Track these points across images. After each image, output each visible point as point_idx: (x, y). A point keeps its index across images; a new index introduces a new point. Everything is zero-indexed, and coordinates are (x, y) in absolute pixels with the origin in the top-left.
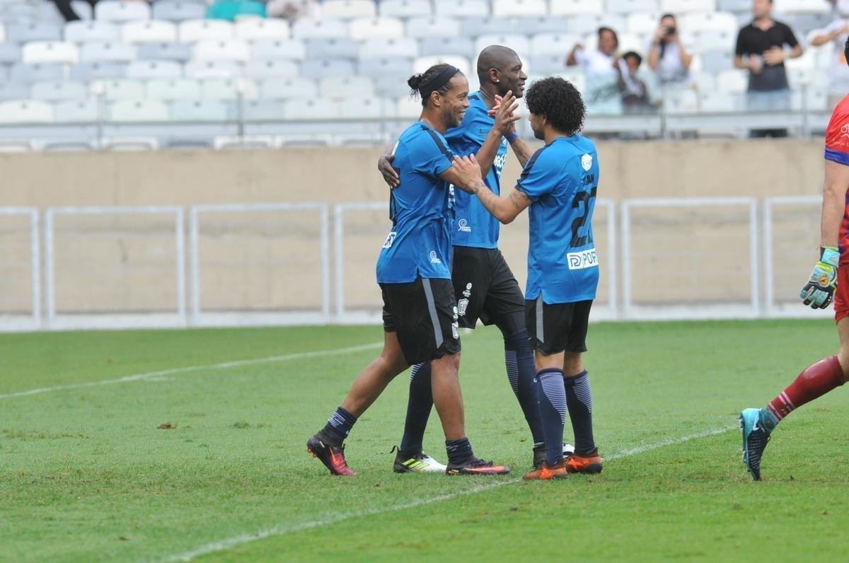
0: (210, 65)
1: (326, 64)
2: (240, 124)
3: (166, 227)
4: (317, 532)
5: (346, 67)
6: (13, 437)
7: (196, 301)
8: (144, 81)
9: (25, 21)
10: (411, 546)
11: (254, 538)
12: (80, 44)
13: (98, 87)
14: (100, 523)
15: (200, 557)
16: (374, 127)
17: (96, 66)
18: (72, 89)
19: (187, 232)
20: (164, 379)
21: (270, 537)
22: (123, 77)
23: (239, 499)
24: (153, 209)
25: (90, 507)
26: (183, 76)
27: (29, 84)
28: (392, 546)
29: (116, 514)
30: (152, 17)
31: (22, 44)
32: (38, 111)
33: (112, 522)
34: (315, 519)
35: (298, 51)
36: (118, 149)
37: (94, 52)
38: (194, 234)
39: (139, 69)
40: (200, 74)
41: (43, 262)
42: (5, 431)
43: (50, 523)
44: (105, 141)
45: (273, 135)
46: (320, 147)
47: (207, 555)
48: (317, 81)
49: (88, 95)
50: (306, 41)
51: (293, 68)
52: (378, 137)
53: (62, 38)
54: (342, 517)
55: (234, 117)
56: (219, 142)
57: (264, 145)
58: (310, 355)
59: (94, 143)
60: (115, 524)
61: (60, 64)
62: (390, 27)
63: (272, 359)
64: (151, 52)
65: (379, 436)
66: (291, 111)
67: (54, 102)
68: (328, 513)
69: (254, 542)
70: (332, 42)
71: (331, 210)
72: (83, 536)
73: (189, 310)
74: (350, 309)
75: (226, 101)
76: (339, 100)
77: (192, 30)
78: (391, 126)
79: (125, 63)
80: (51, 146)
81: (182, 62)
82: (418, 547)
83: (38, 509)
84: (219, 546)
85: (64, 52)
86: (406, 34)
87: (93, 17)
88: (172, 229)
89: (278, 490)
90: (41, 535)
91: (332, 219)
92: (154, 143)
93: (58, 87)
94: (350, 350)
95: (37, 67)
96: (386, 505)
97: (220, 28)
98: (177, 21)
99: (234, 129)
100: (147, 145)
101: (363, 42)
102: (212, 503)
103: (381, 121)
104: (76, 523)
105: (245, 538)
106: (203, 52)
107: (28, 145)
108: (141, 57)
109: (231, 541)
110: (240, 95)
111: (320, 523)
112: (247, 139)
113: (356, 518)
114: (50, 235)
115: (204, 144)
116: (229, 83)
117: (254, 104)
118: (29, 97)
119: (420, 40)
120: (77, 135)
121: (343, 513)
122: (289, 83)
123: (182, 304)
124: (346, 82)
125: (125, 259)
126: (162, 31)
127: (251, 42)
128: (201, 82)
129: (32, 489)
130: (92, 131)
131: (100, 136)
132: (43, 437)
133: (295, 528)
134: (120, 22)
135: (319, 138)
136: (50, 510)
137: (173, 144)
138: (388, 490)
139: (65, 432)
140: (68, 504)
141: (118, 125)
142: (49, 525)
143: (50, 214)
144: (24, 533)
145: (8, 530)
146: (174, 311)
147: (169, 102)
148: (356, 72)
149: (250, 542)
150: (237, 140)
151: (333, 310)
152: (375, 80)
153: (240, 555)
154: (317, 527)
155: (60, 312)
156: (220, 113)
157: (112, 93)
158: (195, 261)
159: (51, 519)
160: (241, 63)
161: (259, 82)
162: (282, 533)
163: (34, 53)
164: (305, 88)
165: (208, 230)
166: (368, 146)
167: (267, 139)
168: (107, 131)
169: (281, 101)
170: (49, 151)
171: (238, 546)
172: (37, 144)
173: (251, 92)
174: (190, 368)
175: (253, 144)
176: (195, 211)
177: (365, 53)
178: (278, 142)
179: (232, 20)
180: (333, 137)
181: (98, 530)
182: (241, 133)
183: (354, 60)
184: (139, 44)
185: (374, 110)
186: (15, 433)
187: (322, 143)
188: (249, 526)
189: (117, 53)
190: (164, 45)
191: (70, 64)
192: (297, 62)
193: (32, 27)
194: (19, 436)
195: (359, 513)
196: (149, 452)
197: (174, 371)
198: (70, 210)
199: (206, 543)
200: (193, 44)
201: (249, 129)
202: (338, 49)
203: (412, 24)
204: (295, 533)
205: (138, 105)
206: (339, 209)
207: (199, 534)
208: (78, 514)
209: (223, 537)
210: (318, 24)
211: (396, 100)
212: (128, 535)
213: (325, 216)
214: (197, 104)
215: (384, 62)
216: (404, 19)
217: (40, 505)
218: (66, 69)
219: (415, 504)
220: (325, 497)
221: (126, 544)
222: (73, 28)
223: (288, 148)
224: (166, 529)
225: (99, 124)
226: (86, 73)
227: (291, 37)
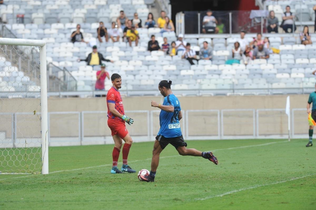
0: (226, 75)
1: (254, 75)
2: (233, 90)
3: (215, 115)
4: (253, 190)
5: (259, 76)
6: (178, 166)
7: (222, 133)
8: (210, 79)
9: (181, 65)
10: (277, 193)
11: (238, 191)
12: (194, 70)
13: (199, 81)
14: (200, 187)
15: (225, 196)
16: (266, 90)
17: (198, 76)
18: (192, 81)
19: (220, 116)
20: (215, 152)
21: (242, 191)
22: (205, 78)
23: (234, 181)
24: (212, 110)
25: (198, 183)
26: (220, 78)
27: (182, 80)
28: (272, 193)
29: (204, 185)
30: (212, 64)
31: (180, 70)
32: (184, 87)
33: (203, 187)
34: (253, 187)
35: (248, 72)
36: (204, 96)
37: (198, 72)
38: (222, 117)
39: (209, 76)
40: (223, 78)
41: (185, 123)
42: (176, 165)
43: (188, 187)
44: (201, 94)
45: (241, 92)
46: (253, 96)
47: (226, 195)
48: (252, 79)
49: (196, 83)
50: (250, 70)
51: (246, 77)
52: (267, 93)
53: (190, 69)
54: (259, 186)
55: (232, 88)
56: (228, 94)
57: (239, 95)
58: (250, 146)
59: (198, 94)
60: (204, 187)
61: (189, 75)
62: (271, 66)
63: (241, 147)
64: (212, 72)
65: (268, 166)
66: (246, 86)
67: (188, 84)
68: (256, 185)
69: (238, 192)
70: (256, 70)
71: (256, 111)
72: (196, 190)
73: (221, 135)
74: (260, 135)
75: (230, 84)
76: (257, 84)
77: (221, 67)
78: (270, 90)
79: (205, 75)
80: (187, 95)
81: (219, 75)
82: (278, 193)
83: (185, 183)
84: (229, 193)
85: (191, 72)
86: (274, 68)
87: (198, 64)
88: (217, 115)
89: (243, 179)
90: (186, 190)
91: (256, 113)
92: (212, 94)
93: (189, 81)
94: (261, 145)
95: (184, 76)
96: (270, 183)
97: (228, 66)
98: (218, 65)
99: (232, 91)
100: (211, 95)
101: (263, 70)
102: (227, 182)
103: (268, 89)
104: (194, 187)
105: (236, 191)
106: (224, 72)
107: (182, 95)
108: (209, 73)
109: (232, 192)
110: (233, 83)
111: (254, 187)
112: (235, 93)
113: (263, 186)
114: (187, 117)
115: (225, 95)
116: (231, 80)
117: (237, 85)
118: (182, 83)
119: (278, 69)
120: (193, 92)
121: (260, 185)
122: (245, 80)
123: (219, 134)
124: (259, 79)
125: (205, 123)
126: (214, 67)
127: (236, 70)
128: (224, 79)
129: (183, 179)
130: (197, 91)
131: (199, 93)
132: (186, 166)
133: (248, 188)
134: (204, 65)
135: (253, 93)
136: (188, 184)
137: (217, 95)
138: (270, 180)
139: (191, 165)
140: (192, 182)
141: (203, 90)
142: (188, 188)
143: (187, 112)
144: (182, 189)
145: (178, 189)
146: (217, 135)
147: (216, 84)
148: (262, 77)
149: (237, 192)
150: (232, 94)
151: (256, 135)
152: (267, 79)
153: (234, 195)
154: (253, 188)
155: (189, 136)
156: (228, 87)
157: (202, 82)
158: (222, 123)
159: (188, 186)
160: (233, 75)
161: (238, 80)
162: (245, 190)
163: (183, 72)
164: (249, 81)
165: (225, 116)
166: (265, 95)
167: (240, 94)
168: (201, 91)
169: (243, 84)
170: (187, 96)
171: (234, 193)
172: (184, 95)
173: (236, 82)
174: (221, 149)
175: (237, 95)
176: (222, 111)
177: (264, 73)
178: (243, 94)
179: (231, 64)
180: (256, 93)
181: (200, 189)
182: (234, 92)
183: (261, 74)
184: (209, 70)
185: (266, 86)
186: (179, 165)
187: (253, 95)
188: (237, 188)
189: (203, 72)
190: (215, 71)
191: (192, 75)
192: (247, 75)
193: (183, 66)
194: (180, 166)
195: (264, 185)
196: (212, 170)
197: (217, 150)
198: (192, 111)
199: (226, 192)
200: (222, 70)
201: (235, 91)
202: (258, 71)
203: (276, 66)
204: (248, 190)
205: (209, 85)
206: (258, 111)
207: (225, 190)
208: (194, 185)
209: (230, 191)
210: (253, 65)
211: (272, 84)
212: (207, 190)
213: (254, 112)
214: (223, 85)
215: (269, 74)
216: (274, 64)
217: (185, 182)
218: (191, 76)
219: (277, 183)
220: (255, 181)
221: (207, 192)
222: (193, 67)
223: (245, 96)
224: (216, 188)
225: (199, 90)
226: (196, 77)
227: (246, 69)
